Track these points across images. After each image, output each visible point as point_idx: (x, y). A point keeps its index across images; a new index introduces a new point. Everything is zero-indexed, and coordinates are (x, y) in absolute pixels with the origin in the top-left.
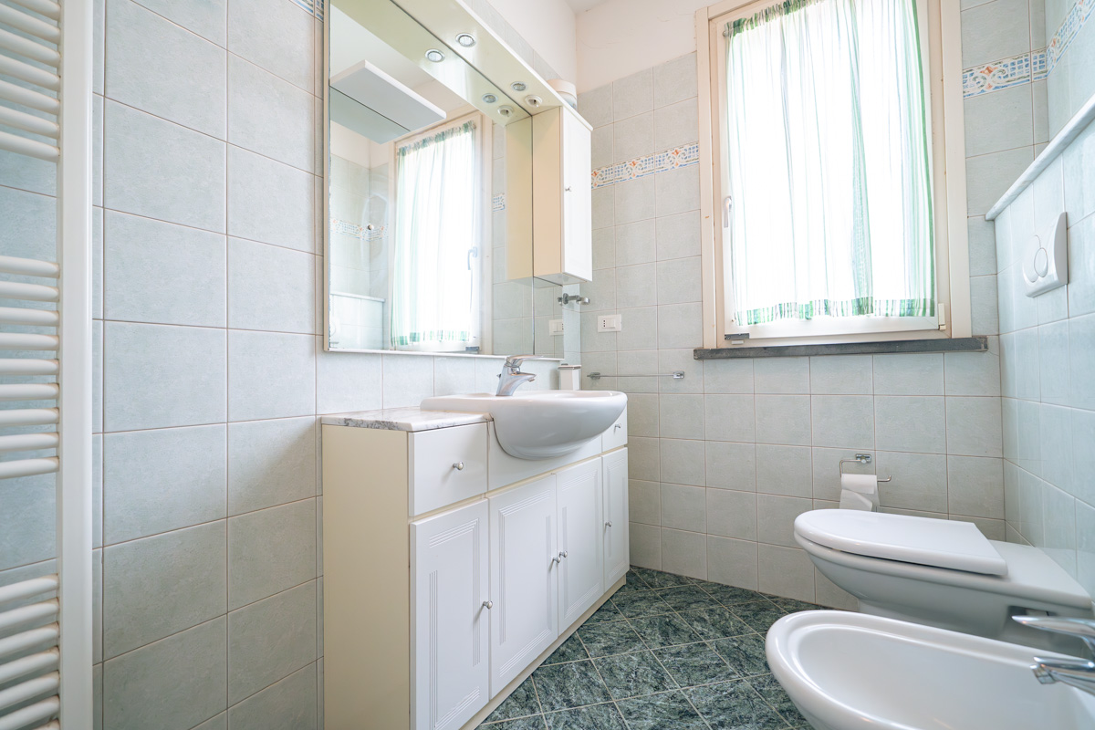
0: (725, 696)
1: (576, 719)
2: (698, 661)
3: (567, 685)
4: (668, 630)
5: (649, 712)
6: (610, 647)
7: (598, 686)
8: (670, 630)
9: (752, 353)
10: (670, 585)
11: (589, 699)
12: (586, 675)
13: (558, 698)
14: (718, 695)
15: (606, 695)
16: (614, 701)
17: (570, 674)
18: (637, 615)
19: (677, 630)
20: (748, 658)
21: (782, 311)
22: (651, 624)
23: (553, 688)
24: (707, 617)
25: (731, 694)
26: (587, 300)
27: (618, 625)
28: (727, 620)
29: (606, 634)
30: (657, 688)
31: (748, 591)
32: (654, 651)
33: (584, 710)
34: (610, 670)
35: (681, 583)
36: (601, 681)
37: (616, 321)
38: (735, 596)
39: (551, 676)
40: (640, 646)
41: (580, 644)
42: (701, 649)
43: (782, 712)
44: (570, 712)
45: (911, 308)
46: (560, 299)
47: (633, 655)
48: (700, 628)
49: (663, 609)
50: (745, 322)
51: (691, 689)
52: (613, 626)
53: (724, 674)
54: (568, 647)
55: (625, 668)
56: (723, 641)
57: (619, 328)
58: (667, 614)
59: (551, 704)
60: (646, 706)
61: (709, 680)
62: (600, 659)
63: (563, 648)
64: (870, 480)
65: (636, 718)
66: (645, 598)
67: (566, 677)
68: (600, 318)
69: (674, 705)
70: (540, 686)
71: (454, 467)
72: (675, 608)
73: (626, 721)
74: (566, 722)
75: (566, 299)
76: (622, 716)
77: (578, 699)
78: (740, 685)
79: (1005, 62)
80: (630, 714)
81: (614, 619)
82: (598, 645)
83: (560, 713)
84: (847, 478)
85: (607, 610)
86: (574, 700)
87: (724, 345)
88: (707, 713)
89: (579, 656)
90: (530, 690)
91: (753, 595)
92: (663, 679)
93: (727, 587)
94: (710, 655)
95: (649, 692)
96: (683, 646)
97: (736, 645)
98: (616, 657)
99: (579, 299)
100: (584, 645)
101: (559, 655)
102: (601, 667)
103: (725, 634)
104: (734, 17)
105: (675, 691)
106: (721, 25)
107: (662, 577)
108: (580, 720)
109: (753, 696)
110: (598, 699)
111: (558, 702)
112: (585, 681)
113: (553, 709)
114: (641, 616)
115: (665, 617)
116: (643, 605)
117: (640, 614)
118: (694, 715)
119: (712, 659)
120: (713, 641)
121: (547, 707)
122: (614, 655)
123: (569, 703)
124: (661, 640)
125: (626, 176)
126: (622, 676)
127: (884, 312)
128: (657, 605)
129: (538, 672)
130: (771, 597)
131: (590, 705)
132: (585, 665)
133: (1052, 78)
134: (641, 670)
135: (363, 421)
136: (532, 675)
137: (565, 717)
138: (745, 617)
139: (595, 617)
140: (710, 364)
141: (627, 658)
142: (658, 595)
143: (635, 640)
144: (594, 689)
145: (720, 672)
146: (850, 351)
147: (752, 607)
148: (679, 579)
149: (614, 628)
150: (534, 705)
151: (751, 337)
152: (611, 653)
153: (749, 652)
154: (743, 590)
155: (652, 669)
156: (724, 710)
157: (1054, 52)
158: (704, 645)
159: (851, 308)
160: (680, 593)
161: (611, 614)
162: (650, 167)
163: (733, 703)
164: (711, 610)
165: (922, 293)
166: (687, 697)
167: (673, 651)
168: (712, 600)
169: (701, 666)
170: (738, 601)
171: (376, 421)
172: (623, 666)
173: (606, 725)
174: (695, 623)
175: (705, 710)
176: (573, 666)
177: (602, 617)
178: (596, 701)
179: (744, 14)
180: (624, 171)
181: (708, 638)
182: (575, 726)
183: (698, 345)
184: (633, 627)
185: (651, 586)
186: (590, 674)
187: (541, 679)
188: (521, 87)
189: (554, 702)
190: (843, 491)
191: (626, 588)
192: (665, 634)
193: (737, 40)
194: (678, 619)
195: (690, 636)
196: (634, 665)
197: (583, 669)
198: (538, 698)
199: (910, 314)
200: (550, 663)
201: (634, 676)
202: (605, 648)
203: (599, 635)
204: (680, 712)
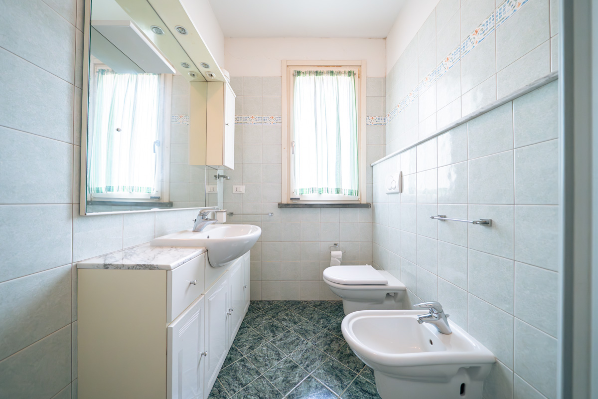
0: (305, 352)
1: (248, 392)
2: (289, 340)
3: (238, 375)
4: (274, 329)
5: (279, 373)
6: (251, 347)
7: (253, 370)
8: (274, 328)
9: (301, 206)
10: (267, 306)
11: (250, 378)
12: (245, 366)
13: (236, 385)
14: (302, 353)
15: (258, 373)
16: (262, 374)
17: (237, 369)
18: (258, 325)
19: (277, 328)
20: (306, 331)
21: (313, 190)
22: (265, 328)
23: (231, 380)
24: (286, 318)
25: (306, 350)
26: (229, 178)
27: (251, 334)
28: (294, 317)
29: (247, 340)
30: (278, 360)
31: (297, 301)
32: (271, 342)
33: (251, 386)
34: (256, 359)
35: (271, 304)
36: (253, 366)
37: (242, 189)
38: (293, 305)
39: (227, 374)
40: (264, 341)
41: (237, 350)
42: (289, 334)
43: (325, 351)
44: (244, 390)
45: (351, 193)
46: (215, 176)
47: (263, 347)
48: (285, 324)
49: (267, 319)
50: (298, 193)
51: (292, 354)
52: (249, 335)
53: (301, 342)
54: (231, 354)
55: (262, 355)
56: (296, 327)
57: (243, 192)
58: (270, 321)
59: (233, 390)
60: (277, 371)
61: (297, 347)
62: (249, 355)
63: (229, 356)
64: (339, 253)
65: (275, 379)
66: (258, 316)
67: (236, 371)
68: (234, 187)
69: (287, 365)
70: (224, 382)
71: (190, 283)
72: (272, 317)
73: (271, 383)
74: (244, 396)
75: (218, 177)
76: (269, 381)
77: (246, 381)
78: (308, 345)
79: (377, 117)
80: (272, 378)
81: (248, 331)
82: (246, 347)
83: (239, 393)
84: (333, 253)
85: (244, 327)
86: (244, 382)
87: (290, 202)
88: (301, 363)
89: (238, 357)
90: (219, 387)
91: (299, 302)
92: (279, 354)
93: (289, 301)
94: (293, 336)
95: (276, 363)
96: (282, 335)
97: (300, 327)
98: (256, 351)
99: (224, 177)
100: (239, 350)
101: (228, 360)
102: (250, 359)
103: (295, 323)
104: (298, 69)
105: (286, 358)
106: (292, 70)
107: (262, 303)
108: (250, 391)
109: (314, 348)
110: (255, 377)
111: (236, 387)
112: (246, 369)
113: (235, 392)
114: (260, 326)
115: (270, 323)
116: (258, 319)
117: (259, 324)
118: (296, 367)
119: (294, 337)
120: (292, 328)
121: (232, 392)
122: (255, 350)
123: (242, 385)
124: (272, 335)
125: (249, 122)
126: (261, 360)
127: (344, 193)
128: (264, 318)
129: (221, 374)
130: (305, 302)
131: (252, 381)
132: (242, 360)
133: (387, 126)
134: (269, 353)
135: (123, 265)
136: (218, 377)
137: (243, 393)
138: (299, 313)
139: (239, 333)
140: (285, 209)
141: (262, 349)
142: (263, 313)
143: (261, 339)
144: (251, 372)
145: (299, 342)
146: (334, 206)
147: (301, 308)
148: (269, 302)
149: (250, 336)
150: (224, 395)
151: (300, 199)
152: (253, 349)
153: (306, 329)
154: (295, 301)
155: (273, 351)
156: (306, 359)
157: (388, 118)
158: (289, 331)
159: (334, 191)
160: (272, 309)
161: (246, 329)
162: (260, 121)
163: (308, 354)
164: (287, 314)
165: (355, 188)
166: (291, 359)
167: (279, 338)
168: (285, 309)
169: (292, 342)
170: (295, 307)
171: (138, 265)
172: (260, 354)
173: (263, 388)
174: (283, 322)
175: (300, 362)
176: (237, 363)
177: (242, 332)
178: (254, 378)
179: (302, 70)
180: (248, 120)
181: (290, 327)
182: (249, 397)
183: (280, 202)
184: (258, 333)
185: (259, 309)
186: (247, 365)
187: (223, 378)
188: (206, 66)
189: (234, 388)
190: (332, 258)
191: (249, 313)
192: (272, 331)
193: (298, 78)
194: (276, 323)
195: (283, 329)
196: (265, 352)
197: (243, 363)
198: (225, 389)
199: (351, 195)
200: (225, 366)
201: (266, 357)
202: (249, 348)
203: (244, 342)
204: (291, 367)
